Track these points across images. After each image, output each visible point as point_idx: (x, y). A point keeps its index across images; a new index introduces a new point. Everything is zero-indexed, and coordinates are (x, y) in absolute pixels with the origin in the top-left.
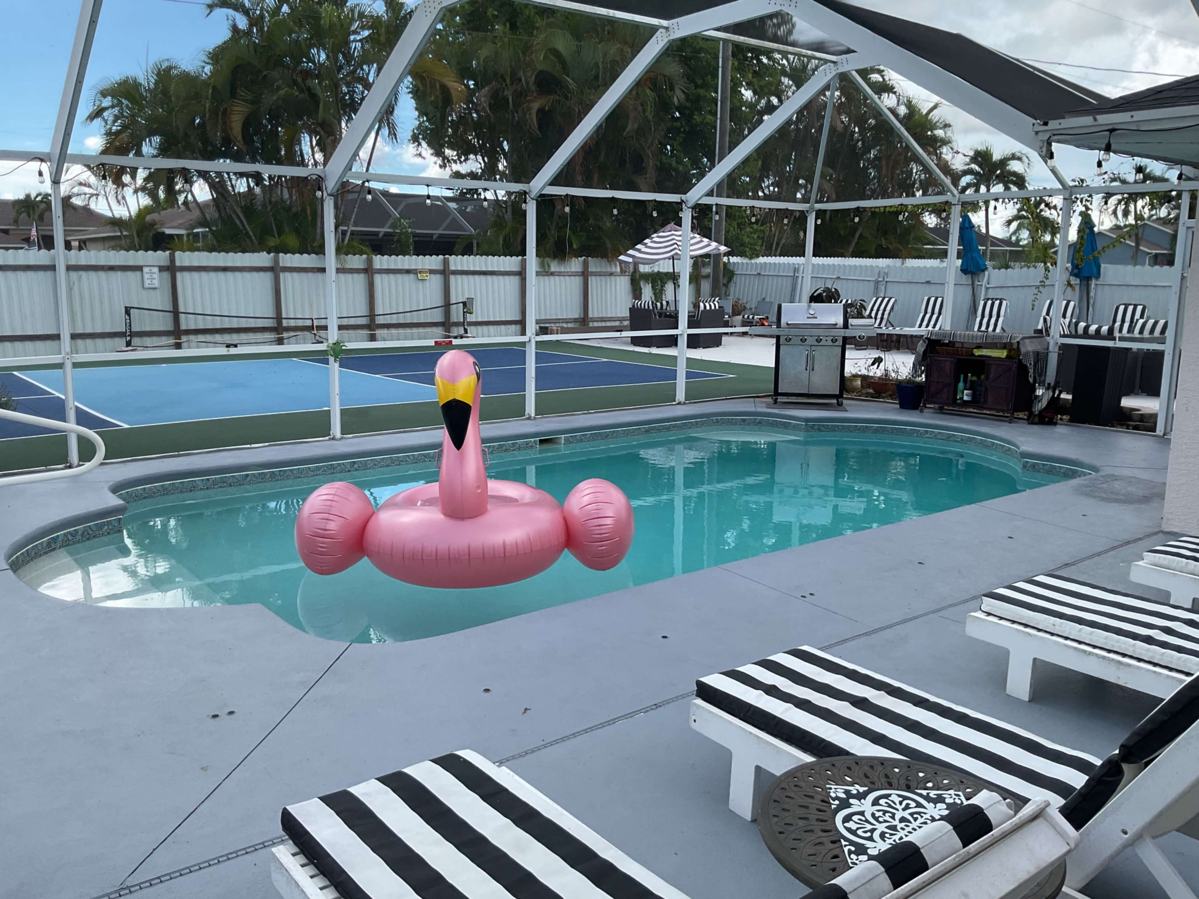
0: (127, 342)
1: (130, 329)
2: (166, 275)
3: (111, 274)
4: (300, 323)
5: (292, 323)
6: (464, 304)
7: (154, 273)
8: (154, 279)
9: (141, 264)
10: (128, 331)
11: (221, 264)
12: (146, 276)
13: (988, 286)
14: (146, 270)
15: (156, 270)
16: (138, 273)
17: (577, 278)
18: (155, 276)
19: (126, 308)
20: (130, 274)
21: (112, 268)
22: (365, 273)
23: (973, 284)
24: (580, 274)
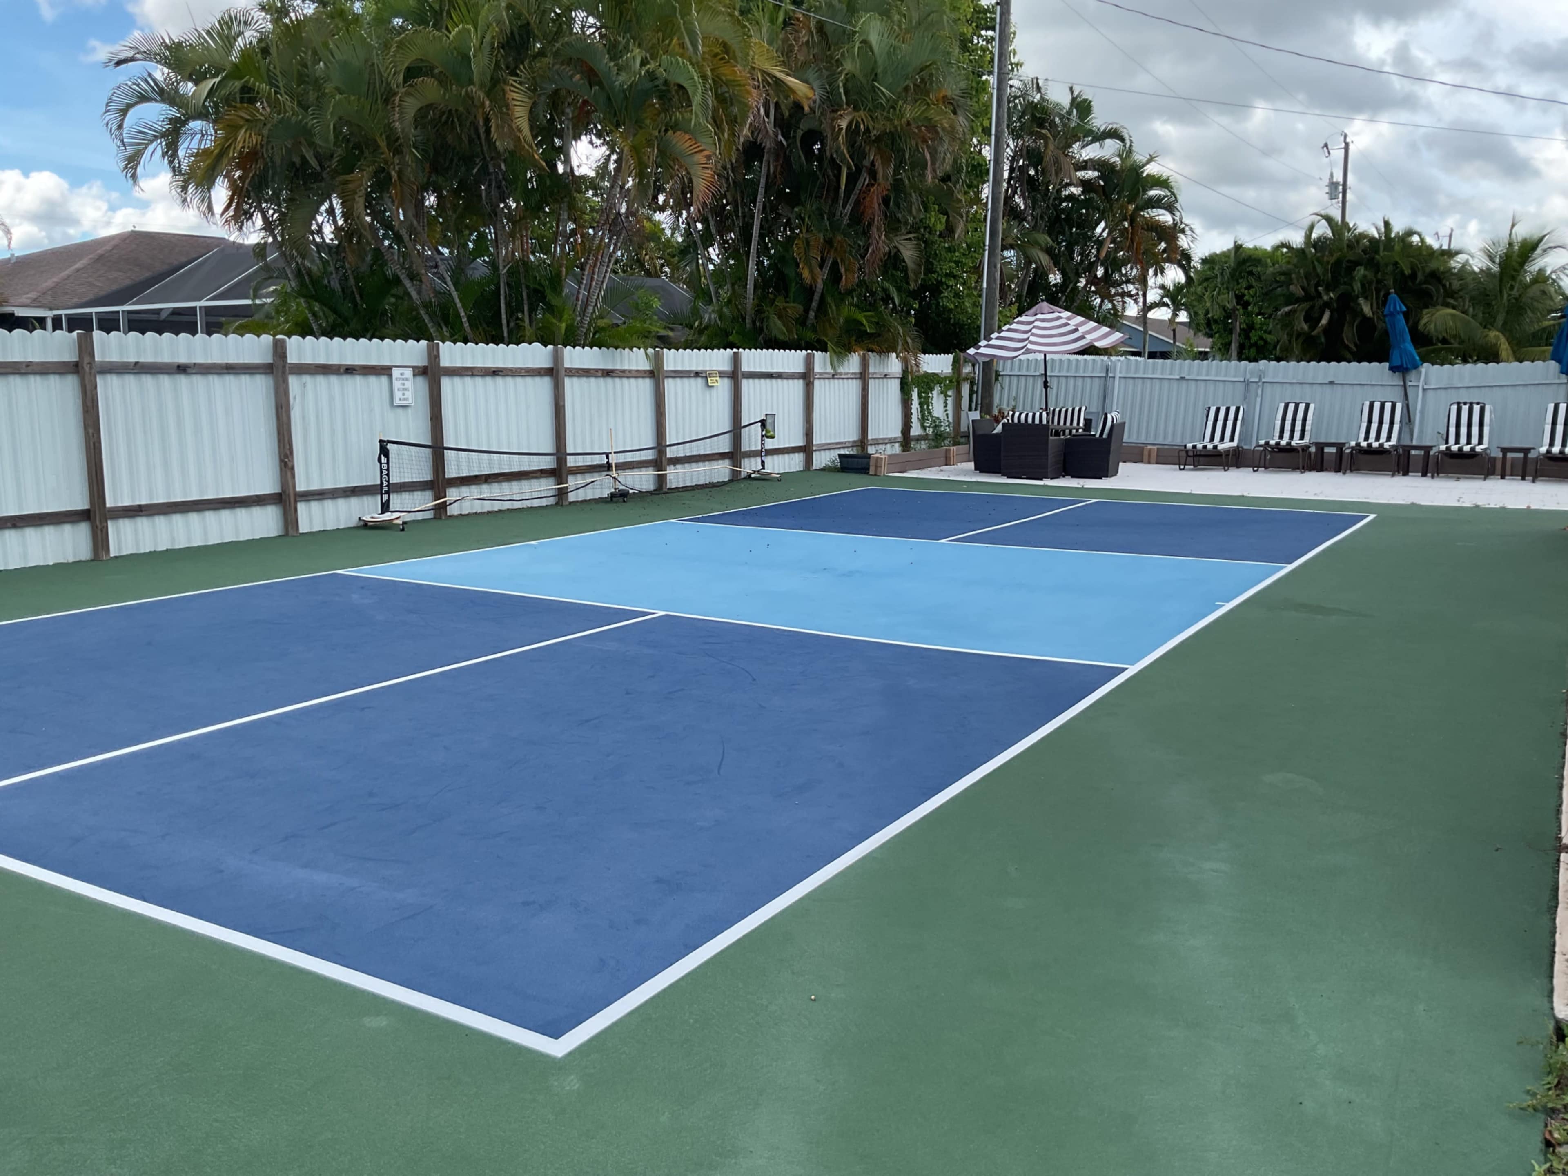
0: (383, 504)
1: (388, 481)
2: (422, 383)
3: (348, 380)
4: (589, 461)
5: (580, 461)
6: (763, 423)
7: (407, 379)
8: (406, 389)
9: (387, 363)
10: (385, 484)
11: (490, 364)
12: (397, 384)
13: (1426, 387)
14: (396, 373)
15: (409, 373)
16: (384, 379)
17: (854, 381)
18: (408, 384)
19: (381, 441)
20: (373, 380)
21: (350, 370)
22: (650, 377)
23: (1405, 386)
24: (858, 376)
